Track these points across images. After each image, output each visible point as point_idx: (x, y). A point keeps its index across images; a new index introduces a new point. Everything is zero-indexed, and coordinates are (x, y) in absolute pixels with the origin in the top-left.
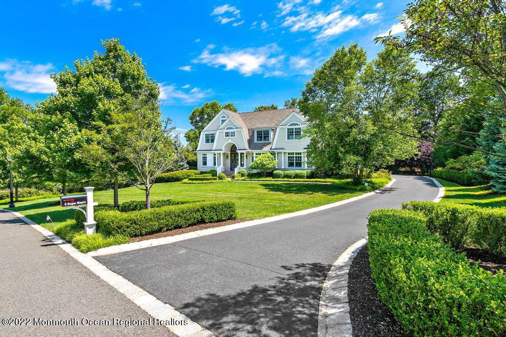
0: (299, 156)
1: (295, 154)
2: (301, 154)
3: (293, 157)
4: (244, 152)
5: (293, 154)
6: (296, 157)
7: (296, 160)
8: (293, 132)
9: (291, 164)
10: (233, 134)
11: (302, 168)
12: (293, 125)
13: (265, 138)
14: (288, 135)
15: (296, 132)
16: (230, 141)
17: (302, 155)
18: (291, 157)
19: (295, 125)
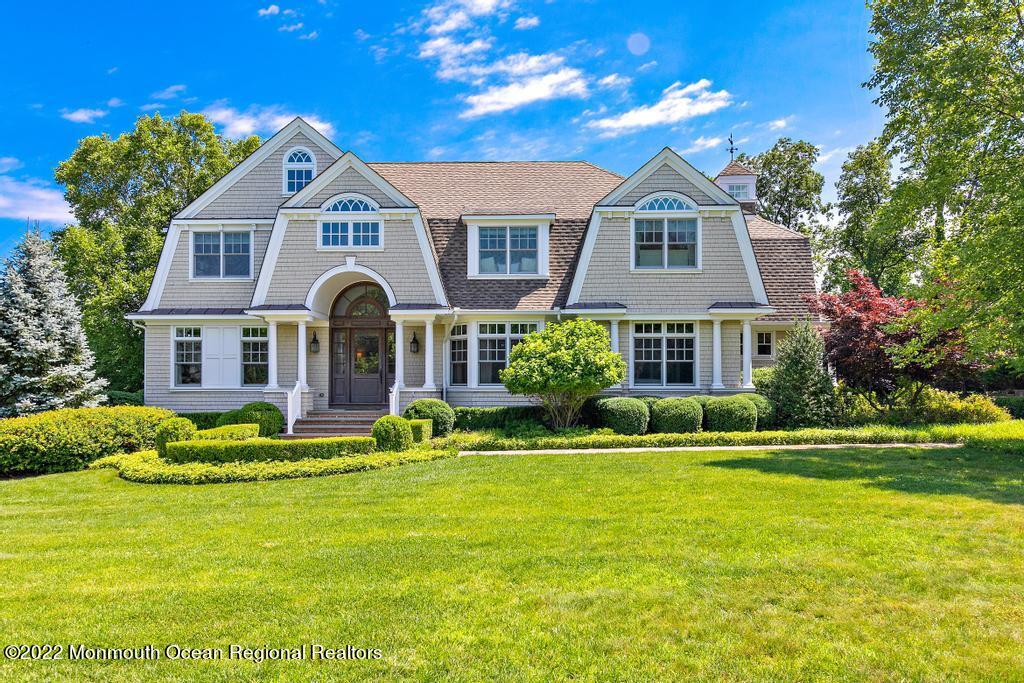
0: (685, 335)
1: (664, 328)
2: (690, 328)
3: (658, 342)
4: (427, 317)
5: (658, 328)
6: (670, 342)
7: (670, 355)
8: (659, 237)
9: (646, 373)
10: (367, 234)
11: (698, 386)
12: (661, 207)
13: (517, 258)
14: (640, 248)
15: (672, 237)
16: (351, 266)
17: (697, 334)
18: (648, 341)
19: (671, 207)
